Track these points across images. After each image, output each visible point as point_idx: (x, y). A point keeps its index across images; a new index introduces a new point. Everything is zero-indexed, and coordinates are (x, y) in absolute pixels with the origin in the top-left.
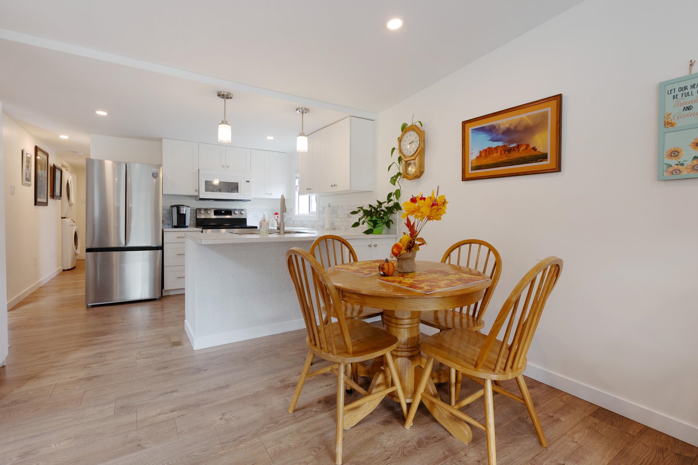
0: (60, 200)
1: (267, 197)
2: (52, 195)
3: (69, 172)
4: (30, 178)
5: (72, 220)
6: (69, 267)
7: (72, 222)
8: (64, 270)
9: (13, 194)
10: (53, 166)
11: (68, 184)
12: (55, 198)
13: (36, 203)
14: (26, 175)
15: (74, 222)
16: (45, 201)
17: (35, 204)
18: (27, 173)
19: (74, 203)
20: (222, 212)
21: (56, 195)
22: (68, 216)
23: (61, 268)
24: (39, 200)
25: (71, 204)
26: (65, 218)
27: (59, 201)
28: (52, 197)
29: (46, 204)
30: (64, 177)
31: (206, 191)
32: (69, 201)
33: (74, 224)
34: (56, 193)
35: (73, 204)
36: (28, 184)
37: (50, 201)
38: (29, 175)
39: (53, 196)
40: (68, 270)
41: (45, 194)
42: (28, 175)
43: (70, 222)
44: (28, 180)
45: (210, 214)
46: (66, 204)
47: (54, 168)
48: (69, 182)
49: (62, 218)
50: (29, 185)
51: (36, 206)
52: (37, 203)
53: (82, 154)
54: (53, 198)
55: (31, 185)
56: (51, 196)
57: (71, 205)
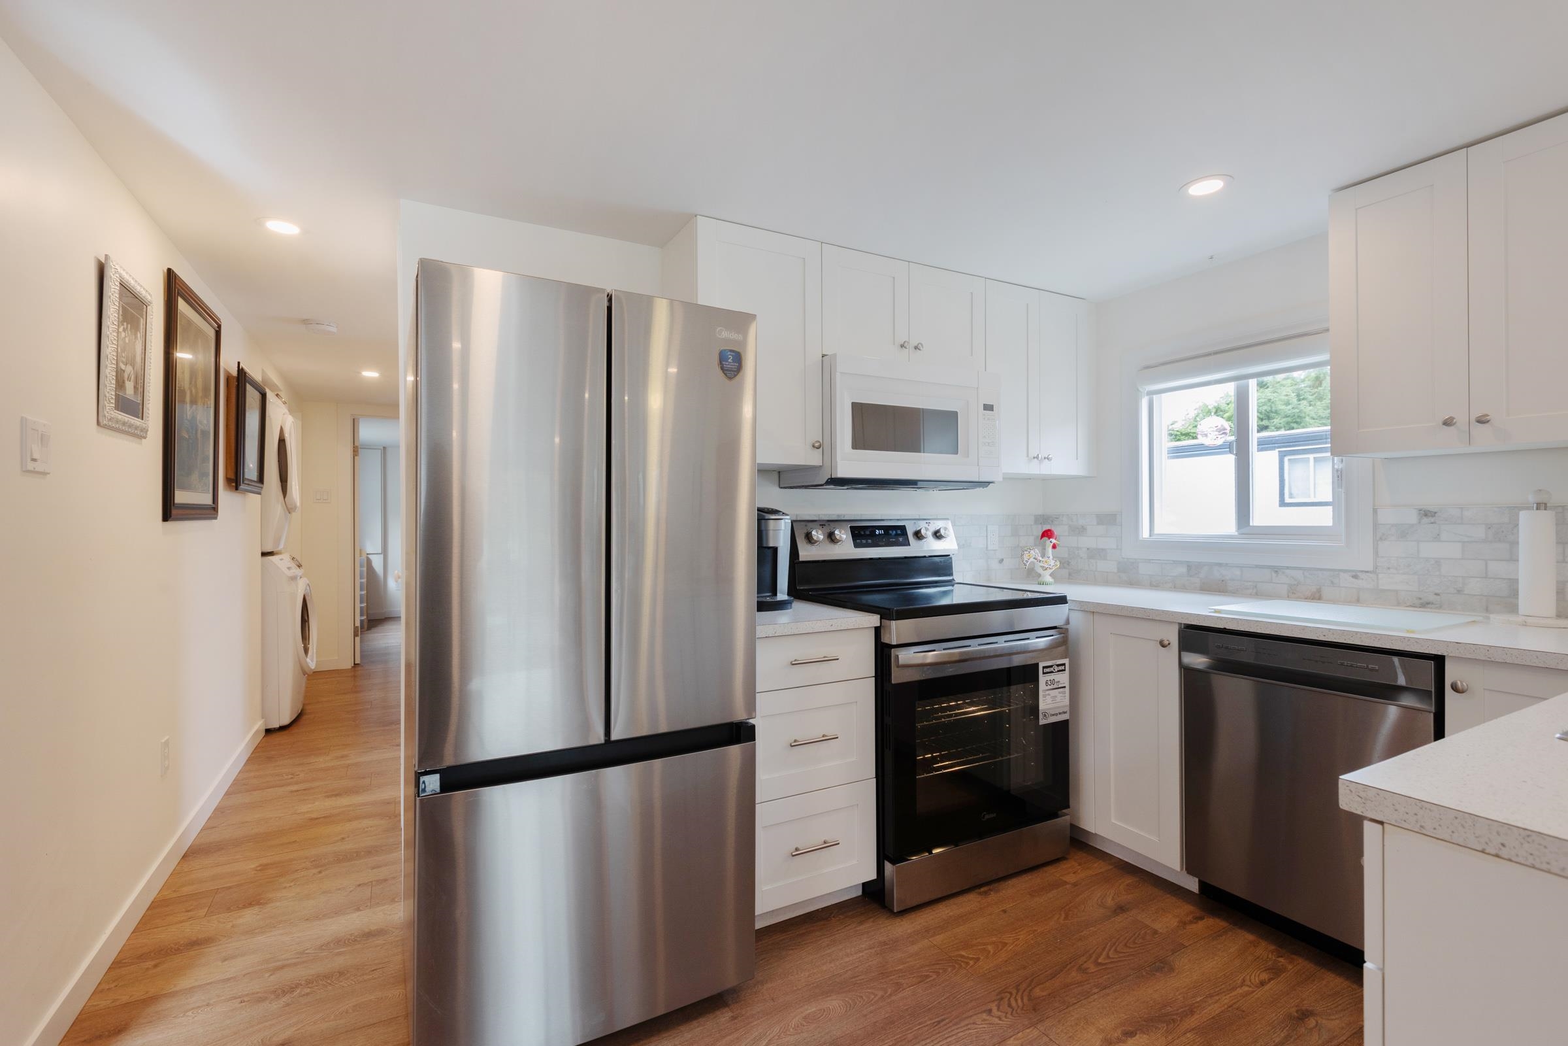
0: (259, 493)
1: (1034, 469)
2: (233, 477)
3: (285, 403)
4: (139, 401)
5: (293, 559)
6: (286, 721)
7: (293, 565)
8: (268, 731)
9: (31, 469)
10: (235, 373)
11: (282, 441)
12: (242, 487)
13: (169, 511)
14: (120, 384)
15: (299, 566)
16: (207, 499)
17: (166, 516)
18: (126, 376)
19: (298, 504)
20: (877, 532)
21: (246, 476)
22: (281, 547)
23: (259, 725)
24: (181, 497)
25: (289, 506)
26: (271, 554)
27: (254, 499)
28: (234, 484)
29: (213, 512)
30: (269, 416)
31: (855, 446)
32: (284, 497)
33: (299, 572)
34: (246, 470)
35: (296, 507)
36: (130, 426)
37: (226, 497)
38: (135, 388)
39: (236, 481)
40: (282, 728)
41: (206, 475)
42: (129, 386)
43: (289, 568)
44: (133, 408)
45: (838, 541)
46: (277, 508)
47: (238, 378)
48: (287, 436)
49: (264, 554)
50: (140, 434)
51: (170, 525)
52: (174, 512)
53: (334, 329)
54: (237, 489)
55: (145, 430)
56: (228, 480)
57: (289, 510)
